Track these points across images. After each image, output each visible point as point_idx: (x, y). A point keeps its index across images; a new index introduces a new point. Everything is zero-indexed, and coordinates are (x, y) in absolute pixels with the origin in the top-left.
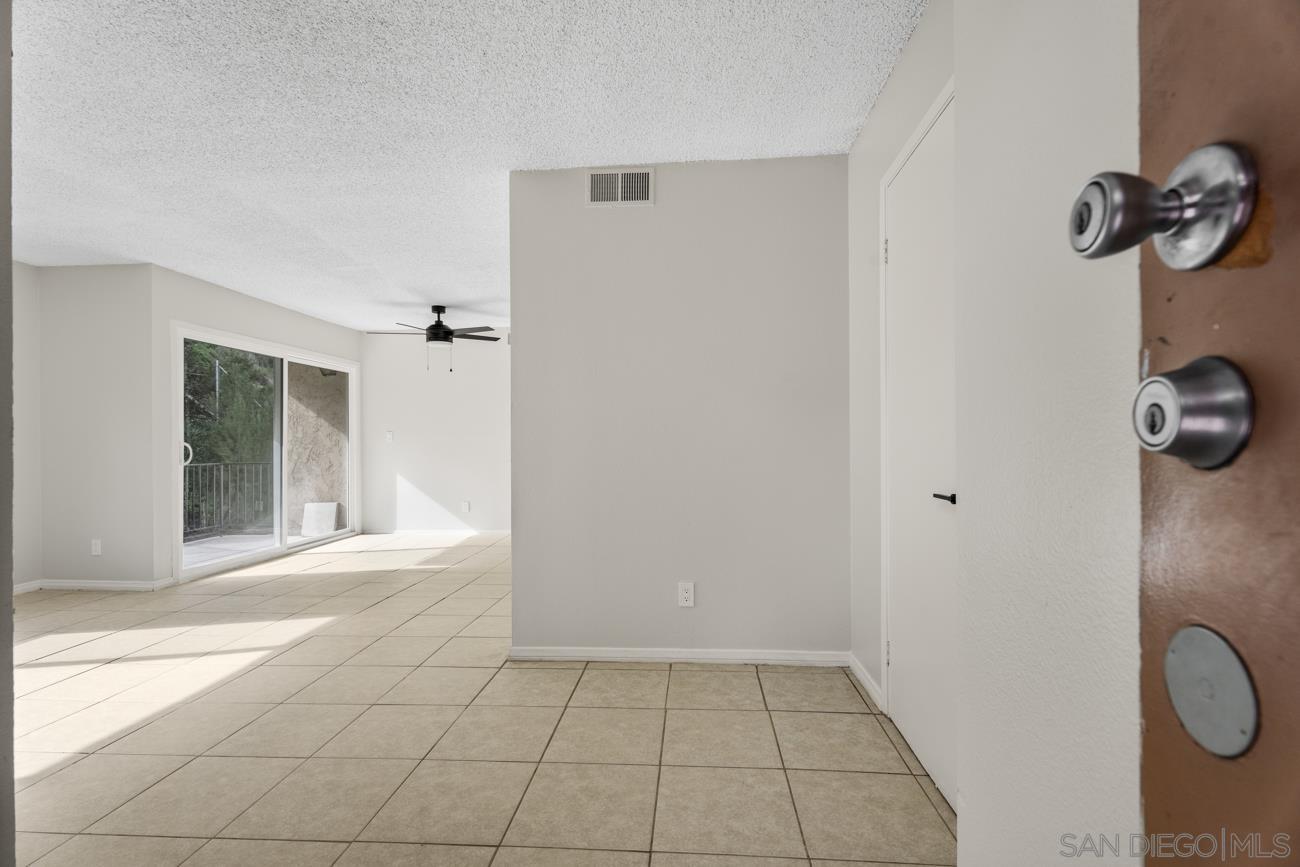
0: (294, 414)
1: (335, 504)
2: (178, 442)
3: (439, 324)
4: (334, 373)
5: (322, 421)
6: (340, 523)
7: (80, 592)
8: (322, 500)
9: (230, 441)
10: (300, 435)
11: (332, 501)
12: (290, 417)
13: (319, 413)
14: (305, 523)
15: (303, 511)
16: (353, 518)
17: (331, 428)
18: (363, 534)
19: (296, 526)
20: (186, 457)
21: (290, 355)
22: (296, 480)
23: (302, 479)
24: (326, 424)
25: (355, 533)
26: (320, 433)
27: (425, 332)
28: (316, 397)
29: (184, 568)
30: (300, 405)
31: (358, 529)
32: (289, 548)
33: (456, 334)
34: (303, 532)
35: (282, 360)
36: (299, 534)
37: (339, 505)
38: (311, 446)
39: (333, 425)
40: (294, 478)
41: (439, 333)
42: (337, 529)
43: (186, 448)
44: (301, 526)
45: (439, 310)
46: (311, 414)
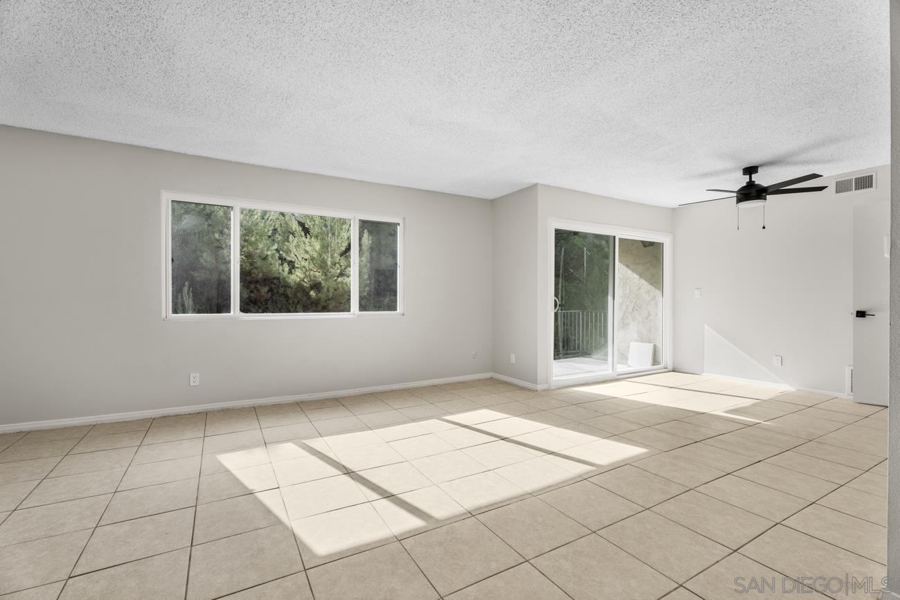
0: (624, 277)
1: (652, 344)
2: (551, 297)
3: (751, 184)
4: (652, 244)
5: (643, 281)
6: (655, 361)
7: (506, 383)
8: (642, 341)
9: (591, 296)
10: (628, 292)
11: (650, 342)
12: (621, 279)
13: (641, 276)
14: (630, 356)
15: (629, 346)
16: (667, 359)
17: (650, 286)
18: (673, 371)
19: (624, 358)
20: (556, 306)
21: (620, 233)
22: (624, 325)
23: (629, 324)
24: (646, 283)
25: (667, 370)
26: (641, 290)
27: (735, 194)
28: (638, 264)
29: (554, 379)
30: (628, 270)
31: (670, 368)
32: (618, 375)
33: (770, 191)
34: (629, 362)
35: (615, 237)
36: (626, 364)
37: (655, 346)
38: (634, 301)
39: (651, 284)
40: (623, 323)
41: (751, 192)
42: (653, 365)
43: (555, 300)
44: (627, 358)
45: (750, 170)
46: (636, 276)
